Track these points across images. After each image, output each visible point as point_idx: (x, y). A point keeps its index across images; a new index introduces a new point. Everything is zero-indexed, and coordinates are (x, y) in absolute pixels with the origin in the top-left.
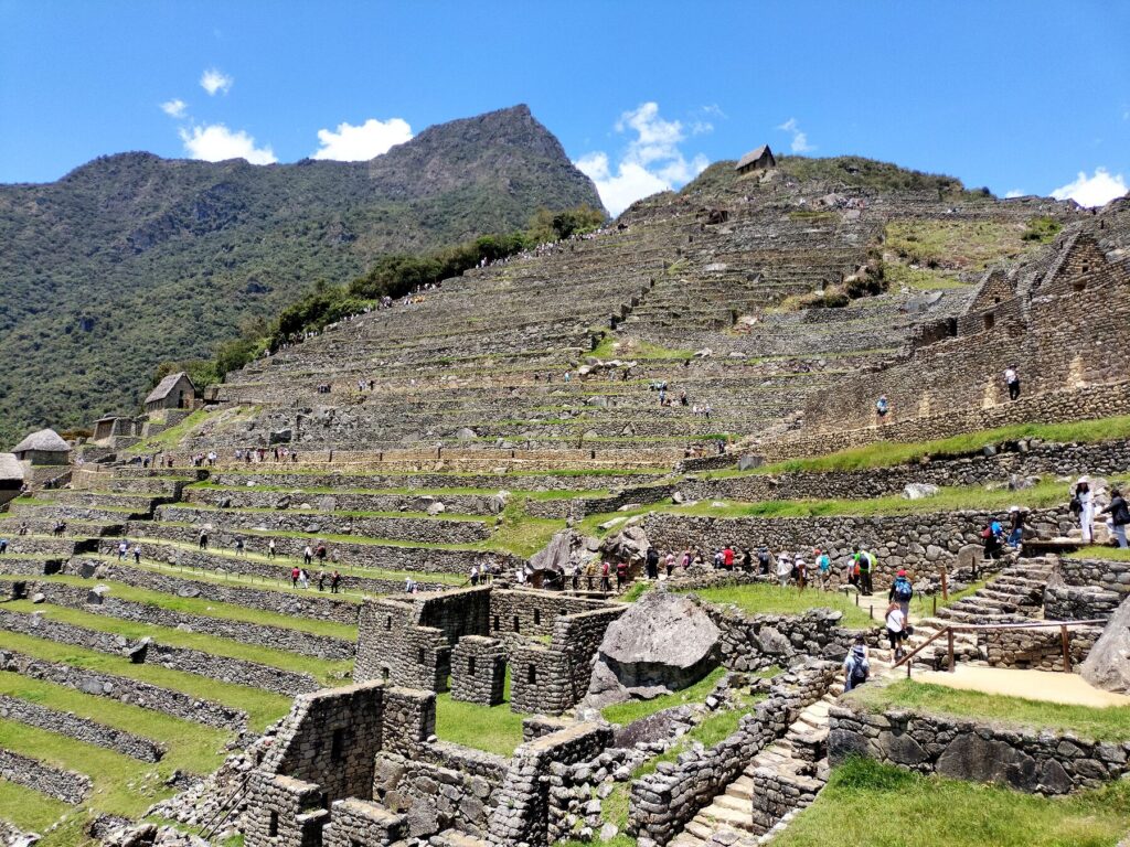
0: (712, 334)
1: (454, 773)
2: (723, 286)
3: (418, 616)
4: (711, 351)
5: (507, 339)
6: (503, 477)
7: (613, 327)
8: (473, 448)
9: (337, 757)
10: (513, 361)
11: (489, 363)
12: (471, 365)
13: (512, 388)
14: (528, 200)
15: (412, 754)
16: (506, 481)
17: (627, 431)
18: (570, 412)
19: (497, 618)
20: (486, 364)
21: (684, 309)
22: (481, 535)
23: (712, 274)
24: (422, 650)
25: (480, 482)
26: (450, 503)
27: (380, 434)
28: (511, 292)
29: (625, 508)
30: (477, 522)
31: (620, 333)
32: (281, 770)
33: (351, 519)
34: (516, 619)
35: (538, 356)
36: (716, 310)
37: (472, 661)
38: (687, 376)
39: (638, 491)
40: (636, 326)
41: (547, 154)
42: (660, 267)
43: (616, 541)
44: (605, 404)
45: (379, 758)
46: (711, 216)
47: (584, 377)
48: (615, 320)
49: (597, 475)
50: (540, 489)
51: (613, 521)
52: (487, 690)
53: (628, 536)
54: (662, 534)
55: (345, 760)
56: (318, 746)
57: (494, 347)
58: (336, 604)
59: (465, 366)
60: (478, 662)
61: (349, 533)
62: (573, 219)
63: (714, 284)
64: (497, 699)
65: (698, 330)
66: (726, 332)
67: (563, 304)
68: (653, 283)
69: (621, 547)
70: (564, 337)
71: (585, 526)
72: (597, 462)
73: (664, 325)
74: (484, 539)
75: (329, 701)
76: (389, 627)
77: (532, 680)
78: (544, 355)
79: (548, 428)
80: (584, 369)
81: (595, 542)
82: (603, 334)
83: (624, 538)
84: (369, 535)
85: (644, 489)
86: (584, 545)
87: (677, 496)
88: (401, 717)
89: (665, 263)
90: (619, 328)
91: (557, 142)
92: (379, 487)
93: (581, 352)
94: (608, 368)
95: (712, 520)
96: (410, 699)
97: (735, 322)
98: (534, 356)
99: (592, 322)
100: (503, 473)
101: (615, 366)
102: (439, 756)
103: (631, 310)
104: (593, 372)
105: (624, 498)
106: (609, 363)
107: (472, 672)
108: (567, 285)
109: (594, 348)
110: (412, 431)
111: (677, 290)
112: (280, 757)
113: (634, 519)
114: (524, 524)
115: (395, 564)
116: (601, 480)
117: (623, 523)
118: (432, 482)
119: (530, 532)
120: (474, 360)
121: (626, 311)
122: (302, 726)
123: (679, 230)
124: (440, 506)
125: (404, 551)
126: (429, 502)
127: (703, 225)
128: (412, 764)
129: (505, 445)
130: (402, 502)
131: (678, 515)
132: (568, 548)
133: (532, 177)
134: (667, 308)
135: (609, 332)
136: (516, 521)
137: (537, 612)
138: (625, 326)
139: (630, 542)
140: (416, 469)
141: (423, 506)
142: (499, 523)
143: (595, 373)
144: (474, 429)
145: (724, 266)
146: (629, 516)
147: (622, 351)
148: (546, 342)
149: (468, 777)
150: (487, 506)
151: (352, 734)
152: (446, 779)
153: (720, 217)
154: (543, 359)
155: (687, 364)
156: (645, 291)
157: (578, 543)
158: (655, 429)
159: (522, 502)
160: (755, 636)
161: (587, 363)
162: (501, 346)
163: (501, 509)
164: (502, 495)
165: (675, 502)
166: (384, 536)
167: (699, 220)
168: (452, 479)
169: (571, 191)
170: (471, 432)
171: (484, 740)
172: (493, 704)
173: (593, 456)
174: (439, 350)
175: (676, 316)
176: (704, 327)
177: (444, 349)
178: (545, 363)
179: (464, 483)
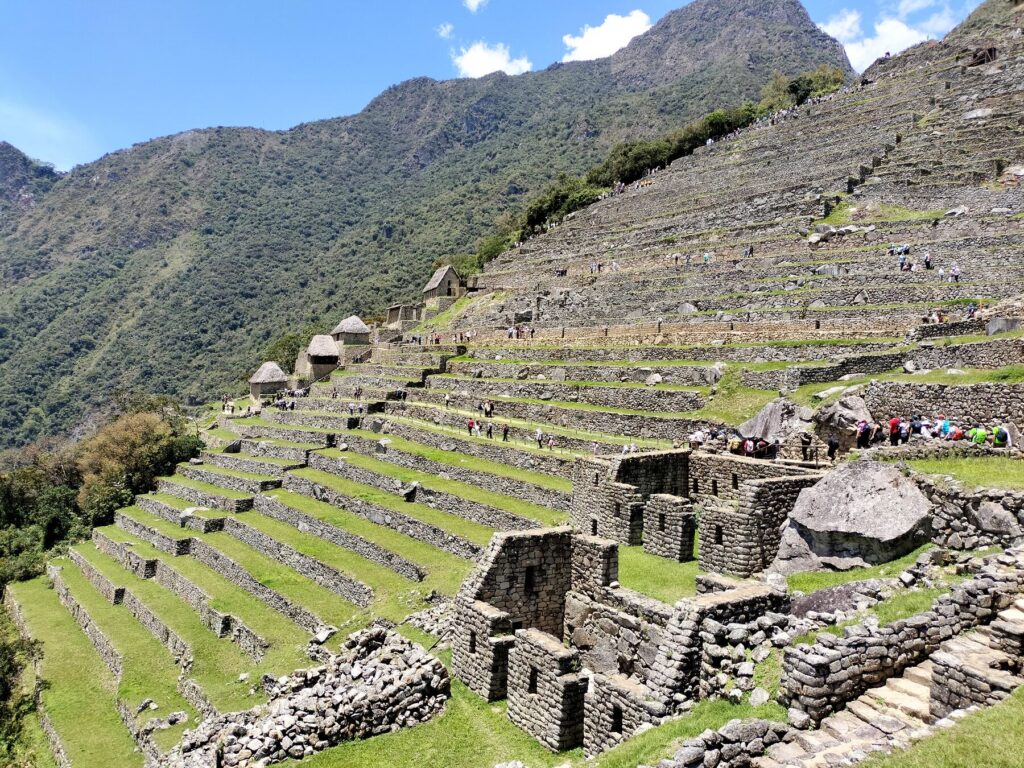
0: (970, 190)
1: (632, 619)
2: (989, 133)
3: (615, 473)
4: (967, 209)
5: (733, 213)
6: (721, 349)
7: (850, 191)
8: (693, 322)
9: (530, 590)
10: (738, 235)
11: (714, 238)
12: (695, 241)
13: (735, 262)
14: (768, 73)
15: (597, 597)
16: (722, 353)
17: (858, 299)
18: (795, 282)
19: (696, 481)
20: (711, 240)
21: (935, 164)
22: (695, 404)
23: (973, 122)
24: (618, 505)
25: (698, 354)
26: (667, 374)
27: (607, 311)
28: (741, 164)
29: (846, 377)
30: (692, 392)
31: (857, 196)
32: (479, 597)
33: (578, 389)
34: (714, 482)
35: (765, 227)
36: (976, 161)
37: (662, 517)
38: (935, 237)
39: (862, 360)
40: (876, 187)
41: (790, 21)
42: (908, 120)
43: (831, 411)
44: (835, 273)
45: (569, 596)
46: (975, 56)
47: (814, 246)
48: (852, 184)
49: (821, 345)
50: (759, 360)
51: (829, 391)
52: (676, 547)
53: (844, 405)
54: (884, 403)
55: (537, 594)
56: (512, 579)
57: (719, 222)
58: (562, 462)
59: (689, 243)
60: (668, 519)
61: (576, 400)
62: (810, 82)
63: (974, 133)
64: (686, 556)
65: (952, 186)
66: (989, 186)
67: (795, 172)
68: (899, 139)
69: (836, 417)
70: (793, 206)
71: (799, 395)
72: (821, 332)
73: (909, 183)
74: (698, 408)
75: (521, 540)
76: (596, 483)
77: (719, 541)
78: (771, 226)
79: (771, 300)
80: (814, 238)
81: (809, 411)
82: (838, 199)
83: (840, 408)
84: (594, 403)
85: (869, 358)
86: (797, 415)
87: (909, 365)
88: (586, 562)
89: (915, 115)
90: (857, 191)
91: (801, 7)
92: (603, 360)
93: (812, 220)
94: (842, 234)
95: (942, 388)
96: (593, 546)
97: (1000, 173)
98: (760, 227)
99: (825, 188)
100: (720, 345)
101: (849, 232)
102: (620, 601)
103: (872, 171)
104: (824, 240)
105: (846, 367)
106: (843, 229)
107: (662, 528)
108: (801, 151)
109: (827, 214)
110: (635, 308)
111: (929, 144)
112: (479, 585)
113: (853, 388)
114: (740, 395)
115: (615, 429)
116: (824, 350)
117: (840, 392)
118: (652, 354)
119: (745, 401)
120: (698, 236)
121: (865, 172)
122: (497, 560)
123: (934, 77)
124: (658, 377)
125: (622, 418)
126: (647, 373)
127: (965, 68)
128: (596, 605)
129: (725, 318)
130: (623, 373)
131: (902, 383)
132: (779, 418)
133: (773, 48)
134: (915, 165)
135: (844, 196)
136: (731, 391)
137: (735, 477)
138: (863, 189)
139: (846, 412)
140: (637, 343)
141: (642, 377)
142: (714, 393)
143: (826, 241)
144: (696, 304)
145: (989, 111)
146: (849, 385)
147: (860, 215)
148: (774, 212)
149: (645, 624)
150: (703, 377)
151: (543, 572)
152: (625, 624)
153: (987, 56)
154: (770, 230)
155: (936, 224)
156: (889, 149)
157: (790, 413)
158: (892, 296)
159: (738, 374)
160: (973, 511)
161: (818, 231)
162: (726, 220)
163: (716, 380)
164: (718, 366)
165: (906, 371)
166: (606, 404)
167: (960, 63)
168: (670, 352)
169: (816, 57)
170: (693, 306)
171: (666, 592)
172: (682, 560)
173: (818, 327)
174: (665, 229)
175: (925, 172)
176: (960, 182)
177: (670, 228)
178: (771, 234)
179: (682, 355)
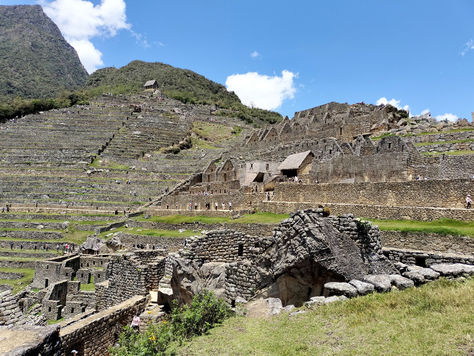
0: (135, 160)
1: (87, 296)
2: (140, 141)
3: (65, 265)
4: (135, 167)
5: (56, 155)
6: (65, 216)
7: (99, 154)
9: (59, 296)
10: (59, 166)
11: (49, 165)
12: (41, 165)
13: (61, 178)
15: (75, 294)
16: (66, 217)
17: (108, 199)
18: (86, 190)
19: (82, 264)
20: (47, 166)
21: (125, 149)
22: (60, 236)
23: (136, 136)
24: (67, 273)
25: (56, 217)
26: (46, 225)
27: (5, 195)
28: (52, 130)
29: (112, 229)
30: (59, 232)
31: (102, 157)
32: (49, 299)
33: (5, 231)
34: (88, 264)
35: (70, 164)
36: (137, 150)
37: (82, 275)
38: (127, 177)
39: (115, 224)
40: (108, 154)
41: (52, 33)
42: (116, 129)
43: (111, 241)
44: (98, 187)
45: (67, 296)
46: (135, 109)
47: (89, 175)
48: (100, 152)
49: (100, 216)
50: (79, 220)
51: (109, 234)
52: (87, 280)
53: (114, 239)
54: (124, 238)
55: (60, 296)
56: (56, 294)
57: (50, 158)
58: (10, 262)
59: (38, 165)
60: (84, 275)
61: (5, 236)
63: (136, 140)
65: (131, 158)
66: (140, 159)
67: (77, 140)
68: (113, 136)
69: (113, 242)
70: (80, 157)
71: (100, 236)
72: (99, 211)
73: (118, 155)
74: (61, 238)
75: (58, 285)
76: (48, 268)
77: (99, 277)
78: (73, 164)
79: (78, 196)
80: (89, 172)
81: (104, 240)
82: (95, 157)
83: (113, 240)
84: (15, 237)
85: (117, 224)
86: (101, 242)
87: (127, 225)
88: (72, 287)
89: (118, 128)
90: (101, 154)
92: (13, 218)
93: (88, 164)
94: (99, 172)
95: (138, 236)
96: (75, 283)
97: (143, 156)
98: (68, 164)
99: (91, 151)
100: (65, 214)
101: (101, 171)
102: (83, 293)
103: (106, 147)
104: (92, 173)
105: (111, 227)
106: (99, 170)
107: (82, 277)
108: (78, 131)
109: (92, 162)
110: (20, 195)
111: (123, 141)
112: (49, 297)
113: (115, 234)
114: (76, 233)
115: (29, 247)
116: (101, 218)
117: (112, 235)
118: (35, 217)
119: (78, 235)
120: (42, 163)
121: (104, 148)
122: (53, 290)
123: (123, 113)
124: (42, 226)
125: (32, 243)
126: (37, 225)
127: (132, 113)
128: (76, 296)
129: (63, 202)
130: (26, 225)
131: (129, 234)
132: (96, 243)
133: (44, 43)
134: (119, 148)
135: (97, 156)
136: (73, 232)
137: (94, 262)
138: (103, 154)
139: (115, 241)
140: (27, 212)
141: (35, 226)
142: (67, 232)
143: (93, 173)
144: (48, 195)
145: (140, 132)
146: (114, 233)
147: (103, 165)
148: (73, 159)
149: (90, 296)
150: (61, 226)
151: (62, 291)
152: (85, 297)
153: (138, 110)
154: (72, 166)
155: (127, 173)
156: (111, 139)
157: (99, 241)
158: (117, 199)
159: (74, 225)
161: (90, 169)
162: (53, 158)
163: (66, 227)
164: (66, 223)
165: (126, 227)
166: (21, 237)
167: (131, 109)
168: (45, 216)
170: (47, 196)
171: (91, 290)
172: (88, 283)
173: (97, 209)
174: (24, 157)
175: (123, 152)
176: (133, 157)
177: (27, 157)
178: (73, 168)
179: (50, 218)
